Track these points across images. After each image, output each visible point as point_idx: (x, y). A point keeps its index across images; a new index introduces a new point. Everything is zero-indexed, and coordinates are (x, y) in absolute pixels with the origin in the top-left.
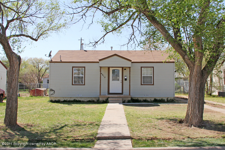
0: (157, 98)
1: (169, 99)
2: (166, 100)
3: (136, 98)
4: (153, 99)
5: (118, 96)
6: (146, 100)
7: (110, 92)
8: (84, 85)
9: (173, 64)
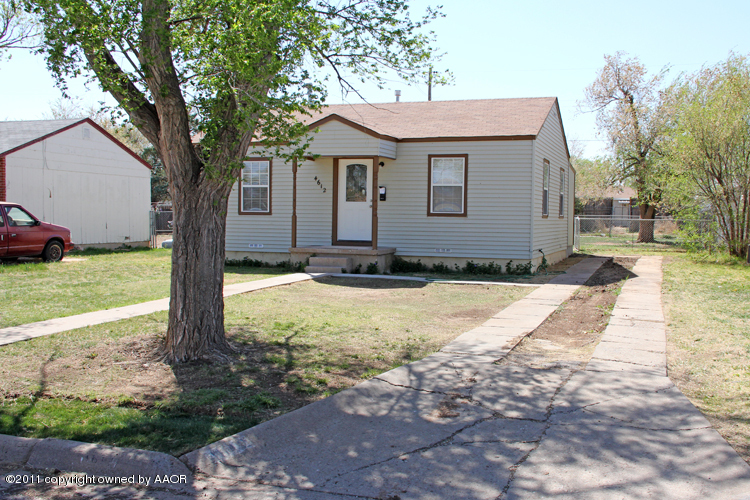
0: (475, 262)
1: (514, 265)
2: (504, 269)
3: (415, 261)
4: (462, 265)
5: (340, 252)
6: (442, 266)
7: (341, 236)
8: (270, 213)
9: (527, 142)
